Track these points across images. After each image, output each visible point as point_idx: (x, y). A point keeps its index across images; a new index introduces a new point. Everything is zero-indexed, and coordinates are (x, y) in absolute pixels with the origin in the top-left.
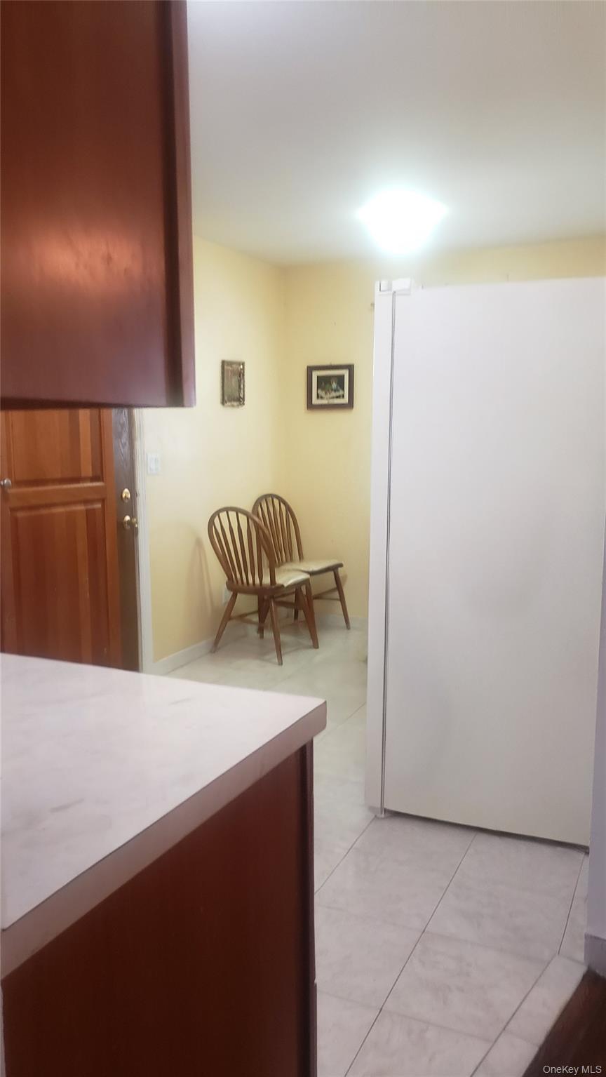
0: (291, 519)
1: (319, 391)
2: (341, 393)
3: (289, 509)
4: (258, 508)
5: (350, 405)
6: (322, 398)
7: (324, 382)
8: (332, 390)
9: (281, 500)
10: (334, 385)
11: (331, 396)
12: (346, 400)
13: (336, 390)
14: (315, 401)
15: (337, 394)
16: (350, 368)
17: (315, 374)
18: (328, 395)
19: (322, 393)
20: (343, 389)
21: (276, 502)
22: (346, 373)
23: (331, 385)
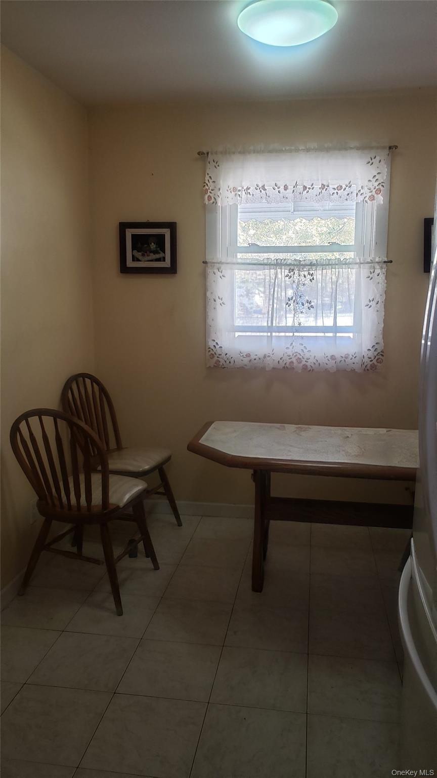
0: (105, 399)
1: (135, 252)
2: (162, 255)
3: (102, 390)
4: (68, 393)
5: (172, 270)
6: (138, 260)
7: (140, 243)
8: (151, 252)
9: (94, 380)
10: (153, 246)
11: (149, 258)
12: (167, 264)
13: (155, 252)
14: (130, 263)
15: (157, 256)
16: (172, 226)
17: (129, 233)
18: (147, 258)
19: (138, 255)
20: (164, 252)
21: (88, 381)
22: (167, 232)
23: (148, 245)
